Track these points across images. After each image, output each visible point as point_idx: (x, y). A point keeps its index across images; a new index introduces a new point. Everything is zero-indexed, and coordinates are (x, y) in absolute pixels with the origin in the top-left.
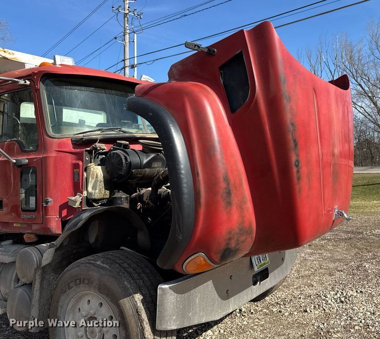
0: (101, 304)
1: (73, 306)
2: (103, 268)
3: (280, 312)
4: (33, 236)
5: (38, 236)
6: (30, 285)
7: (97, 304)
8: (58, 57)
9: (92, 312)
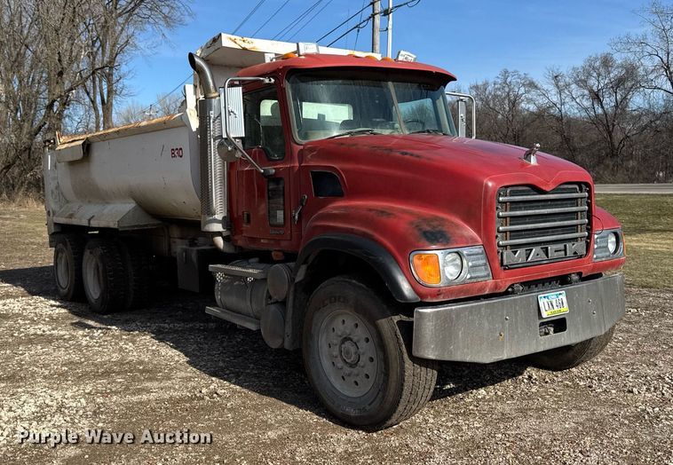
0: (357, 326)
1: (327, 325)
2: (360, 287)
3: (590, 387)
4: (281, 254)
5: (285, 254)
6: (283, 303)
7: (353, 324)
8: (302, 45)
9: (348, 332)
